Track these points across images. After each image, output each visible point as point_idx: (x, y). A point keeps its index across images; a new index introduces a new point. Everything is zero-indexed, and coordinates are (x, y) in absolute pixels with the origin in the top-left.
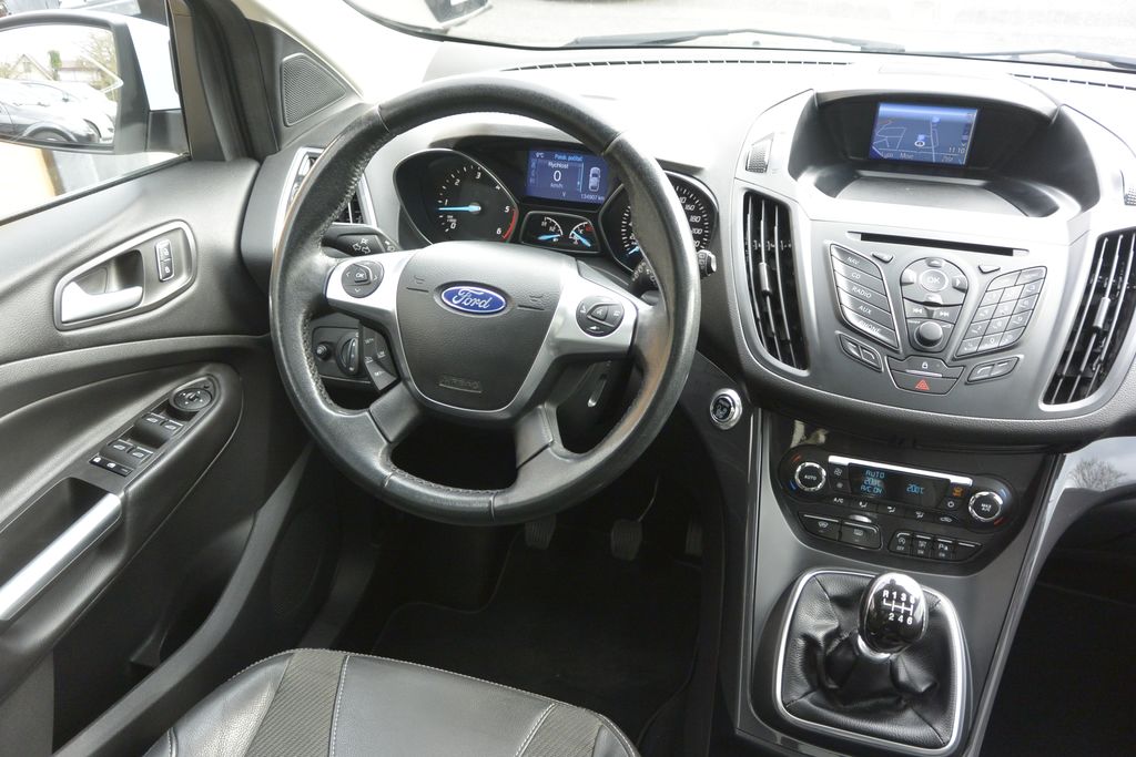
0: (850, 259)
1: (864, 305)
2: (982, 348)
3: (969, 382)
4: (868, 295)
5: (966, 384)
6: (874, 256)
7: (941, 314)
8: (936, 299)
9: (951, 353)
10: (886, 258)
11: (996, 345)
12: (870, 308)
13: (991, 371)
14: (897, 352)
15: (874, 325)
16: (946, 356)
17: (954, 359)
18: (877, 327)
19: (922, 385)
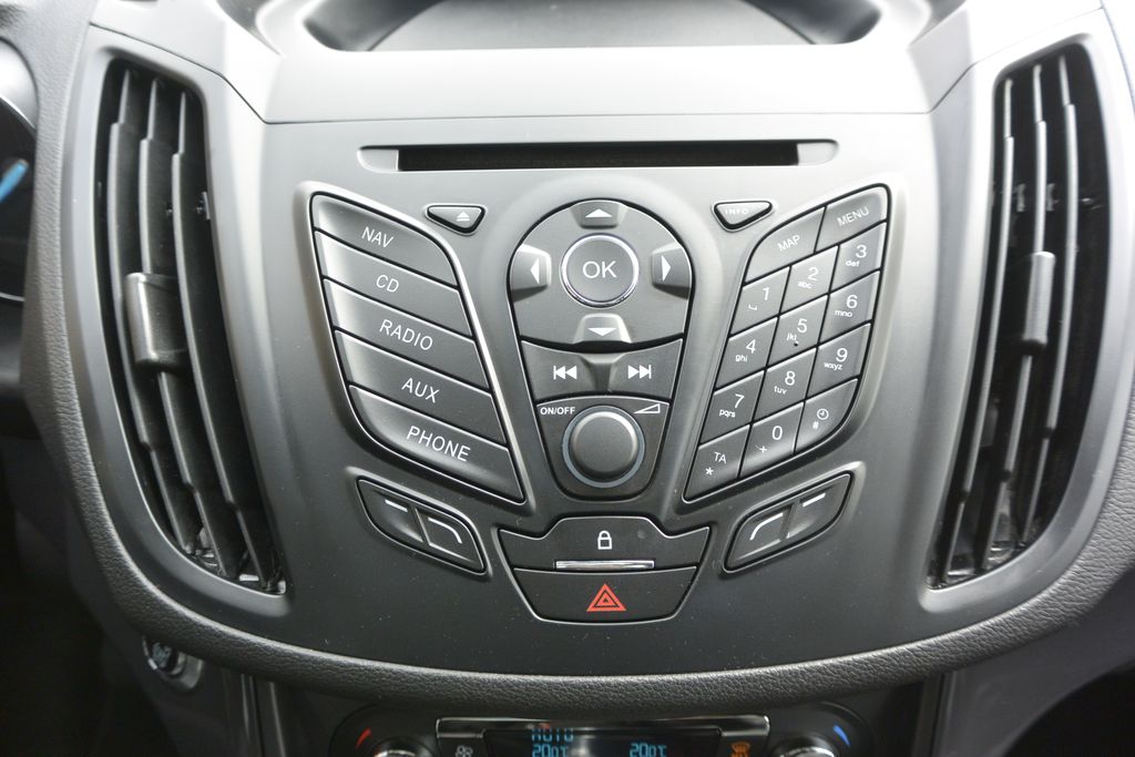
0: (369, 235)
1: (417, 376)
2: (753, 461)
3: (732, 572)
4: (424, 343)
5: (724, 576)
6: (433, 217)
7: (632, 372)
8: (616, 328)
9: (671, 491)
10: (464, 217)
11: (788, 447)
12: (435, 383)
13: (786, 525)
14: (524, 512)
15: (450, 436)
16: (659, 500)
17: (681, 509)
18: (458, 440)
19: (606, 601)
